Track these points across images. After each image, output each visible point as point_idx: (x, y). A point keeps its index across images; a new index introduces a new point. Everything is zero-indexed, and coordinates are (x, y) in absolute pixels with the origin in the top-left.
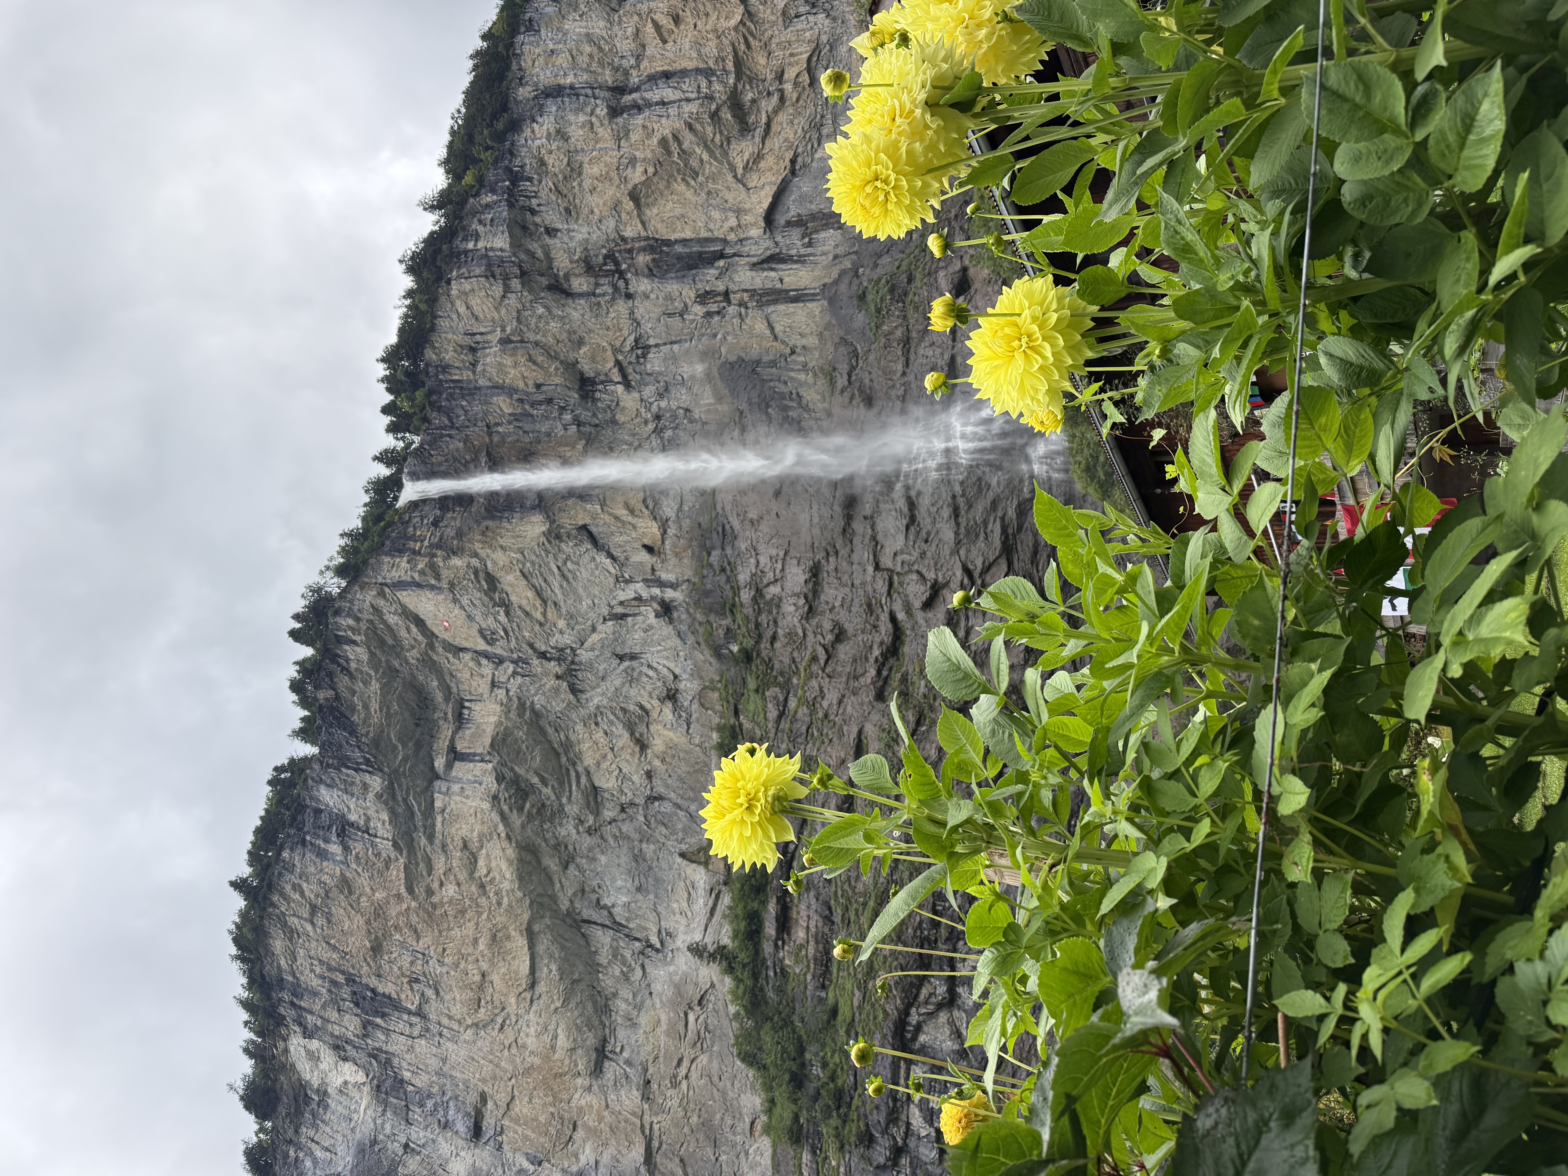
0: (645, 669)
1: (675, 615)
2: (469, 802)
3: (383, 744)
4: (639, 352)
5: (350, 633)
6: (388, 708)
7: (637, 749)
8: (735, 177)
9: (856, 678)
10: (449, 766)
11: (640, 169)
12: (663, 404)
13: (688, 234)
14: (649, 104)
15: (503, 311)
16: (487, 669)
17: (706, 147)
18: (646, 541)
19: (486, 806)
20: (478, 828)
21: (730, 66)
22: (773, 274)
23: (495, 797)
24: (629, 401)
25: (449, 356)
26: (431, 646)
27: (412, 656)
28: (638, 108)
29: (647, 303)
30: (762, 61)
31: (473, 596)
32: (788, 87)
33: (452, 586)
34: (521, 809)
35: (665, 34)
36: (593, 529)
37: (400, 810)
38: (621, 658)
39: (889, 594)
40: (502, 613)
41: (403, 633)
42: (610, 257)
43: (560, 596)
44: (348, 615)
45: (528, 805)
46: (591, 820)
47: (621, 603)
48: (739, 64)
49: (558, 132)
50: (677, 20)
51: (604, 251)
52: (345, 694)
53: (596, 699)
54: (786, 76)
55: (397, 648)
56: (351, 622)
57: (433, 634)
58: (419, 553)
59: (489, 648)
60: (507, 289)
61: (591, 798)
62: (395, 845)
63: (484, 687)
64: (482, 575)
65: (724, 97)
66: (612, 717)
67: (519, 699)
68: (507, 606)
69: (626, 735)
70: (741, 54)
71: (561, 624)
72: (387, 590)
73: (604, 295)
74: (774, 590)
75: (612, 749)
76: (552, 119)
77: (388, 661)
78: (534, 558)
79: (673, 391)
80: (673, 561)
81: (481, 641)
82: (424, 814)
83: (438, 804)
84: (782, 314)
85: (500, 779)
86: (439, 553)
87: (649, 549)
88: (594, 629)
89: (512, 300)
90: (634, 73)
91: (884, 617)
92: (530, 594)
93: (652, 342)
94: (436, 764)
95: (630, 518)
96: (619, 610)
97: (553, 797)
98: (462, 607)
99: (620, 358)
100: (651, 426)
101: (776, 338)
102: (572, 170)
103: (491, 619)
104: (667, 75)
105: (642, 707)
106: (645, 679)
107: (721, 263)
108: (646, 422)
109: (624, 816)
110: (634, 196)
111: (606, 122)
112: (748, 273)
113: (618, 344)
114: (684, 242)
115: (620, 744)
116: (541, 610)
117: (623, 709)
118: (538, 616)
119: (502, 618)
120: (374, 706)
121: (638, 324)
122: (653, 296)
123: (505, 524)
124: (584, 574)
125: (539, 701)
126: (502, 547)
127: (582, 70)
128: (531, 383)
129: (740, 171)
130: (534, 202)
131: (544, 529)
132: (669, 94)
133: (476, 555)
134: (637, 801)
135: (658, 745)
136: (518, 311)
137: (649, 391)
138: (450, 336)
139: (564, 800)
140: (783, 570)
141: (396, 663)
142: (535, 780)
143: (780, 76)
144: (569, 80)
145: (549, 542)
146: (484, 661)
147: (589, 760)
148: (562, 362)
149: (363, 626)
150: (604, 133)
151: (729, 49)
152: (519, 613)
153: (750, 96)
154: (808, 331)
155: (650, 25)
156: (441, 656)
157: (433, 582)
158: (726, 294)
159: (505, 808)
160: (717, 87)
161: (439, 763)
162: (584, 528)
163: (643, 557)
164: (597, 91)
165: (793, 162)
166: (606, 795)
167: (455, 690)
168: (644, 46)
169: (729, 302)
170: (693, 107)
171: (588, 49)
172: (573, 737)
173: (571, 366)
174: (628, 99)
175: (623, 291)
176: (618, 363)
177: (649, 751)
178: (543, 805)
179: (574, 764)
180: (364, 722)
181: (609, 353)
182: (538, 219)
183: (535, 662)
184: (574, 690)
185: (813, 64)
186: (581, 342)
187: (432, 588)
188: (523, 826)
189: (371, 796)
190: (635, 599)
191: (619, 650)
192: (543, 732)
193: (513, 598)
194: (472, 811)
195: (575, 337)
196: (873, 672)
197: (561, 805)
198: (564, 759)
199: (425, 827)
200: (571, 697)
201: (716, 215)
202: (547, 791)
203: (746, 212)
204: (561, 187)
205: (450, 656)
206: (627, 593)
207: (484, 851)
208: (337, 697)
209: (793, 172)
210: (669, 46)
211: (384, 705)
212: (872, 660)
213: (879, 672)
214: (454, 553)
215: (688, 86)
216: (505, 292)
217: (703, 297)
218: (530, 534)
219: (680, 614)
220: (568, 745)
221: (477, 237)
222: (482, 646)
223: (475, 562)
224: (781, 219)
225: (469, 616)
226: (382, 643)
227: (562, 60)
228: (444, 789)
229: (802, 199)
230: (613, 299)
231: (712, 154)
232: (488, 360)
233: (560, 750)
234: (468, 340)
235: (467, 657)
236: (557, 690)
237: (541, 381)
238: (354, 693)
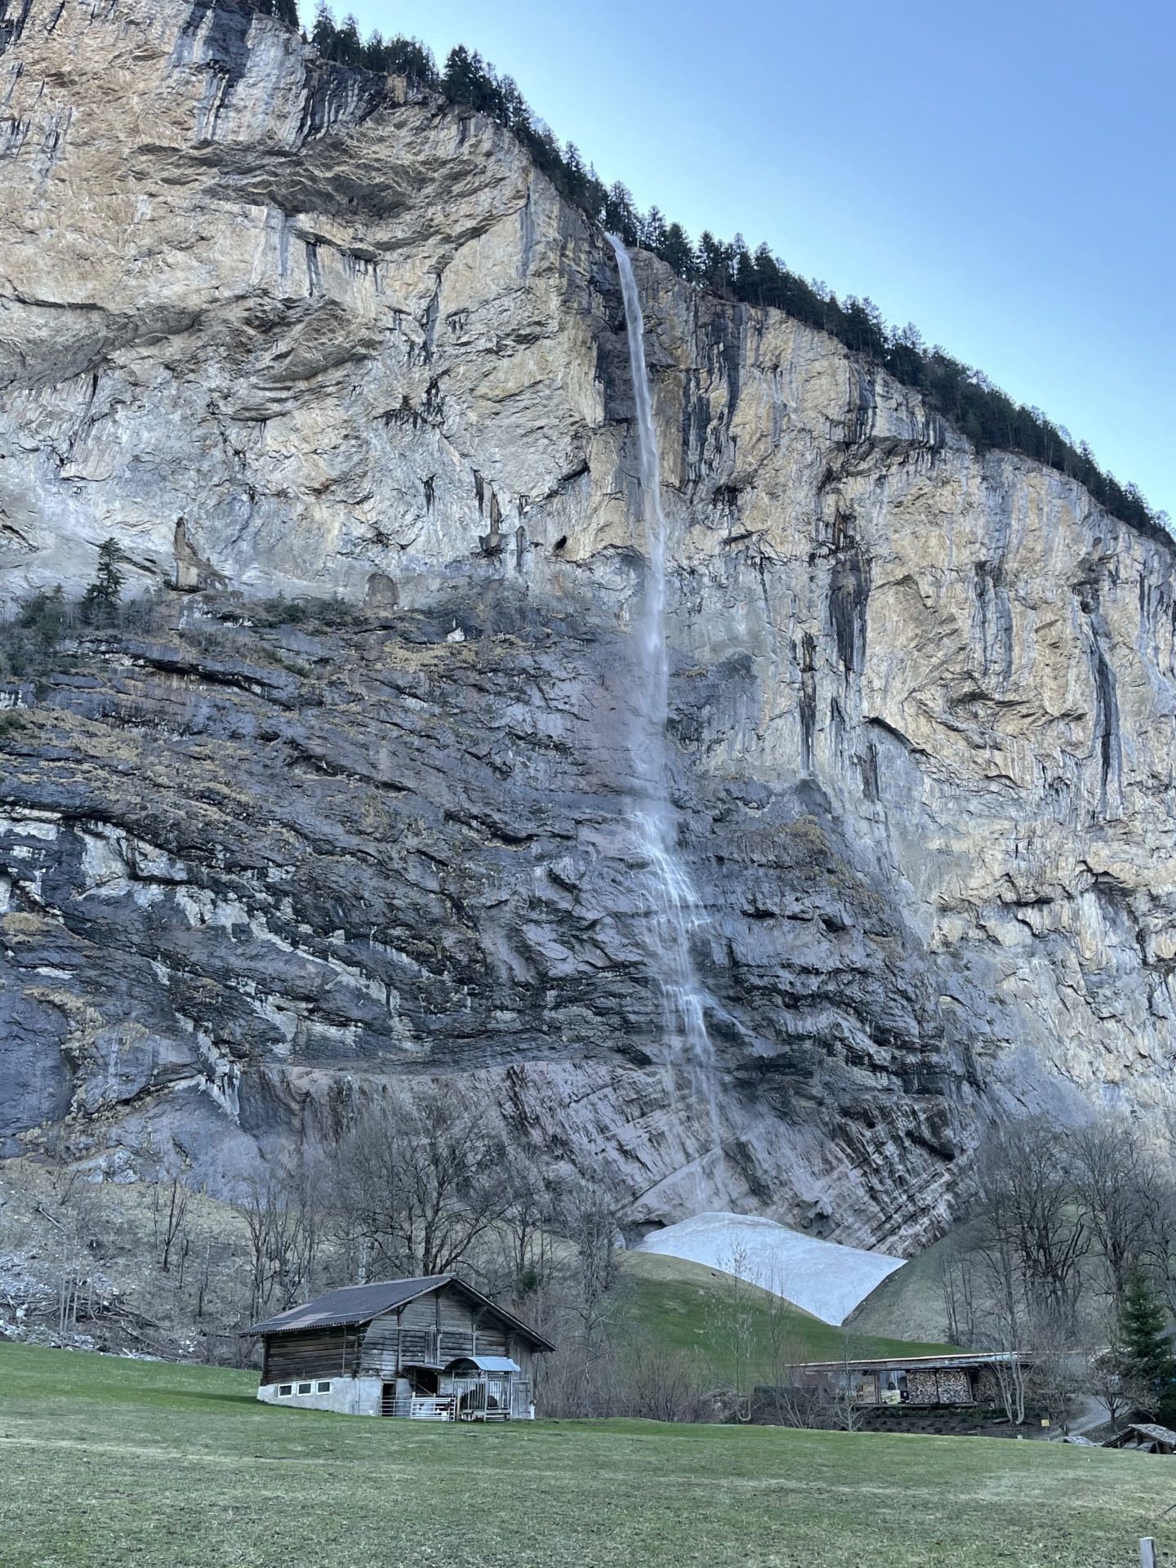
0: (414, 511)
1: (484, 561)
2: (258, 255)
3: (335, 154)
4: (758, 560)
5: (473, 141)
6: (378, 170)
7: (317, 486)
8: (914, 690)
9: (466, 790)
10: (301, 235)
11: (931, 591)
12: (706, 580)
13: (869, 635)
14: (984, 606)
15: (813, 414)
16: (416, 307)
17: (944, 663)
18: (569, 542)
19: (255, 279)
20: (226, 260)
21: (1010, 697)
22: (828, 721)
23: (265, 293)
24: (711, 543)
25: (771, 339)
26: (447, 239)
27: (435, 213)
28: (981, 595)
29: (806, 577)
30: (1010, 729)
31: (516, 314)
32: (987, 753)
33: (528, 291)
34: (248, 322)
35: (1042, 633)
36: (584, 479)
37: (250, 159)
38: (428, 484)
39: (555, 835)
40: (489, 345)
41: (464, 207)
42: (852, 543)
43: (506, 422)
44: (495, 145)
45: (251, 332)
46: (226, 408)
47: (494, 496)
48: (1010, 704)
49: (971, 505)
50: (1054, 646)
51: (858, 538)
52: (400, 114)
53: (379, 441)
54: (996, 752)
55: (445, 194)
56: (486, 146)
57: (461, 245)
58: (563, 255)
59: (442, 314)
60: (835, 424)
61: (253, 414)
62: (206, 143)
63: (395, 298)
64: (537, 330)
65: (984, 687)
66: (356, 459)
67: (381, 343)
68: (497, 353)
69: (334, 474)
70: (1019, 708)
71: (473, 417)
72: (522, 202)
73: (817, 530)
74: (537, 699)
75: (315, 452)
76: (983, 500)
77: (433, 180)
78: (555, 401)
79: (718, 594)
80: (549, 571)
81: (452, 308)
82: (242, 189)
83: (254, 210)
84: (791, 727)
85: (289, 303)
86: (565, 281)
87: (561, 544)
88: (464, 455)
89: (822, 427)
90: (1012, 594)
91: (531, 827)
92: (511, 386)
93: (767, 576)
94: (302, 216)
95: (594, 526)
96: (487, 495)
97: (258, 366)
98: (499, 297)
99: (755, 538)
100: (685, 563)
101: (772, 720)
102: (936, 515)
103: (481, 328)
104: (1008, 630)
105: (366, 498)
106: (402, 510)
107: (842, 668)
108: (689, 558)
109: (231, 452)
110: (907, 579)
111: (974, 558)
112: (829, 695)
113: (769, 538)
114: (863, 630)
115: (322, 463)
116: (491, 395)
117: (365, 473)
118: (482, 389)
119: (483, 344)
120: (382, 152)
121: (785, 564)
122: (814, 586)
123: (592, 373)
124: (532, 456)
125: (375, 367)
126: (569, 363)
127: (1021, 539)
128: (738, 431)
129: (918, 695)
130: (912, 468)
131: (589, 420)
132: (992, 629)
133: (562, 329)
134: (248, 473)
135: (321, 512)
136: (810, 431)
137: (719, 566)
138: (791, 344)
139: (253, 380)
140: (559, 710)
141: (429, 190)
142: (282, 347)
143: (997, 747)
144: (1015, 525)
145: (572, 424)
146: (424, 303)
147: (300, 417)
148: (756, 471)
149: (480, 160)
150: (965, 557)
151: (1024, 698)
152: (488, 367)
153: (981, 713)
154: (777, 756)
155: (1053, 618)
156: (432, 248)
157: (532, 267)
158: (810, 668)
159: (250, 303)
160: (994, 680)
161: (304, 221)
162: (585, 469)
163: (554, 537)
164: (1000, 551)
165: (922, 752)
166: (256, 433)
167: (388, 256)
168: (1033, 608)
169: (803, 671)
170: (978, 655)
171: (1039, 548)
172: (330, 401)
173: (749, 480)
174: (990, 582)
175: (818, 552)
176: (749, 534)
177: (313, 499)
178: (249, 351)
179: (295, 398)
180: (364, 135)
181: (760, 526)
182: (894, 469)
183: (427, 374)
184: (389, 416)
185: (1004, 781)
186: (773, 495)
187: (525, 265)
188: (225, 321)
189: (271, 123)
190: (500, 515)
191: (436, 483)
192: (339, 363)
193: (506, 362)
194: (247, 257)
195: (779, 491)
196: (475, 811)
197: (247, 374)
198: (302, 385)
199: (227, 187)
200: (381, 411)
201: (884, 668)
202: (266, 359)
203: (884, 699)
204: (922, 501)
205: (433, 261)
206: (507, 508)
207: (195, 263)
208: (395, 105)
209: (914, 751)
210: (1033, 636)
211: (380, 166)
212: (489, 812)
213: (475, 817)
214: (565, 302)
215: (997, 652)
216: (832, 421)
217: (809, 643)
218: (582, 400)
219: (483, 568)
220: (319, 393)
221: (886, 398)
222: (445, 307)
223: (553, 326)
224: (876, 733)
225: (487, 302)
226: (456, 177)
227: (1032, 520)
228: (273, 222)
229: (890, 759)
230: (811, 540)
231: (936, 668)
232: (764, 385)
233: (314, 383)
234: (784, 365)
235: (430, 282)
236: (389, 393)
237: (739, 443)
238: (399, 126)
